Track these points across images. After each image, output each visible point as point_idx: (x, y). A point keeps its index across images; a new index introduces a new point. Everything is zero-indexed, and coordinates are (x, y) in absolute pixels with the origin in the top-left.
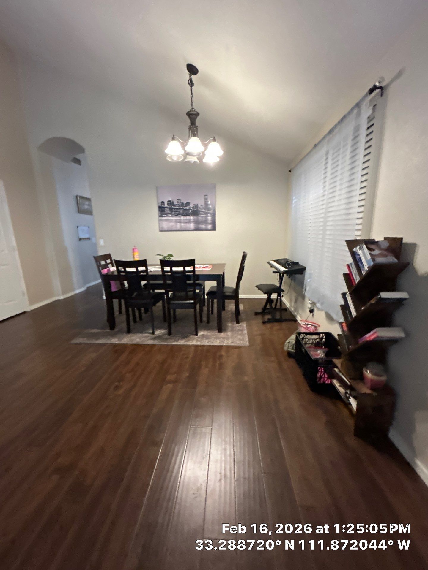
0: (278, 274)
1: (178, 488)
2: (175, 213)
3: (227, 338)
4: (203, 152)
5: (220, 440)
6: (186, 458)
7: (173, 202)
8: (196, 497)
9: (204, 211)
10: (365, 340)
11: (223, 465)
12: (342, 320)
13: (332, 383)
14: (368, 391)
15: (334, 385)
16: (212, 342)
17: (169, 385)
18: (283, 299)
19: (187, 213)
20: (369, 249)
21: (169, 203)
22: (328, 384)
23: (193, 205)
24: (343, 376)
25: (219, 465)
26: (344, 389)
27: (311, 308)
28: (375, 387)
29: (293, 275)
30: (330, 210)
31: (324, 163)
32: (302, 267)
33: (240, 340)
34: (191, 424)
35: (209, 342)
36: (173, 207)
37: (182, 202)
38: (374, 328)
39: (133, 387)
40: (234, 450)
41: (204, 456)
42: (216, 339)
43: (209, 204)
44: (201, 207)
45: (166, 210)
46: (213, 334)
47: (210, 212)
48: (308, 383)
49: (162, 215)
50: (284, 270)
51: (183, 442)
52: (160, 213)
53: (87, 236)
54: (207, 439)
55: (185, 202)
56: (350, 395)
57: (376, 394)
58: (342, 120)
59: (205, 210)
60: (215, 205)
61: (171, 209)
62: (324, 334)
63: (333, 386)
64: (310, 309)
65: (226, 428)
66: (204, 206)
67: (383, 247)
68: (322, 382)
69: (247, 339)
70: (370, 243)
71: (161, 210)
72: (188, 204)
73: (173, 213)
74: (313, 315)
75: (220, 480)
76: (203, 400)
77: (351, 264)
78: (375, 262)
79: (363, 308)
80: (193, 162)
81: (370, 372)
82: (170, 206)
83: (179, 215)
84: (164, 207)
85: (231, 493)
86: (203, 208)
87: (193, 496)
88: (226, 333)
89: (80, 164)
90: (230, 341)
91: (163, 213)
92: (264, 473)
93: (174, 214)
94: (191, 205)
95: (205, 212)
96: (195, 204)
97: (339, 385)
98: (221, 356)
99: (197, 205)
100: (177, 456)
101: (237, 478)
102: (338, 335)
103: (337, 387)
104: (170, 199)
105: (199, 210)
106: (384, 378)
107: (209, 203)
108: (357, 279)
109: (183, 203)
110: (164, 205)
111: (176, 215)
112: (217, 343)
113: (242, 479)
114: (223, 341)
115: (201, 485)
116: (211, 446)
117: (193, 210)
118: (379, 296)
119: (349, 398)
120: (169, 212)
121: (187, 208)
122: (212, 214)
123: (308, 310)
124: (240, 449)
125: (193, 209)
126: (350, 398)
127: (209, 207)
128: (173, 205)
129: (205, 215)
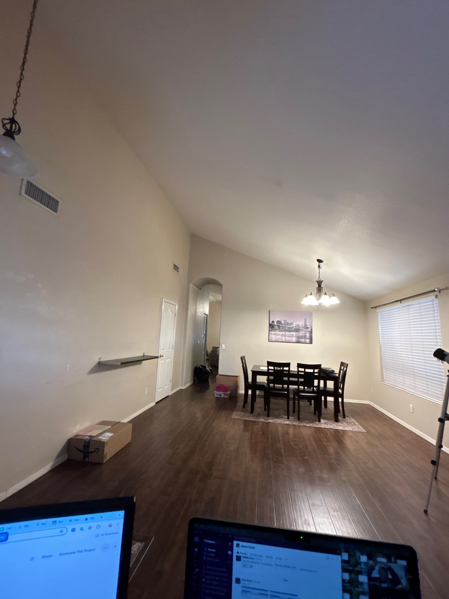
2: (282, 329)
3: (346, 426)
7: (281, 322)
9: (304, 329)
19: (291, 330)
21: (278, 322)
23: (296, 324)
33: (358, 428)
35: (333, 427)
36: (280, 325)
37: (288, 322)
42: (337, 426)
45: (275, 327)
47: (308, 330)
49: (272, 330)
52: (270, 328)
55: (290, 323)
60: (312, 325)
61: (279, 327)
66: (303, 325)
72: (292, 324)
73: (280, 329)
82: (278, 325)
86: (303, 327)
88: (342, 423)
90: (350, 428)
91: (273, 329)
94: (294, 325)
98: (351, 436)
99: (299, 325)
104: (279, 320)
105: (300, 329)
107: (308, 324)
109: (288, 323)
111: (283, 331)
112: (339, 428)
117: (296, 328)
120: (277, 328)
121: (291, 326)
122: (310, 332)
127: (307, 326)
128: (281, 324)
129: (304, 333)
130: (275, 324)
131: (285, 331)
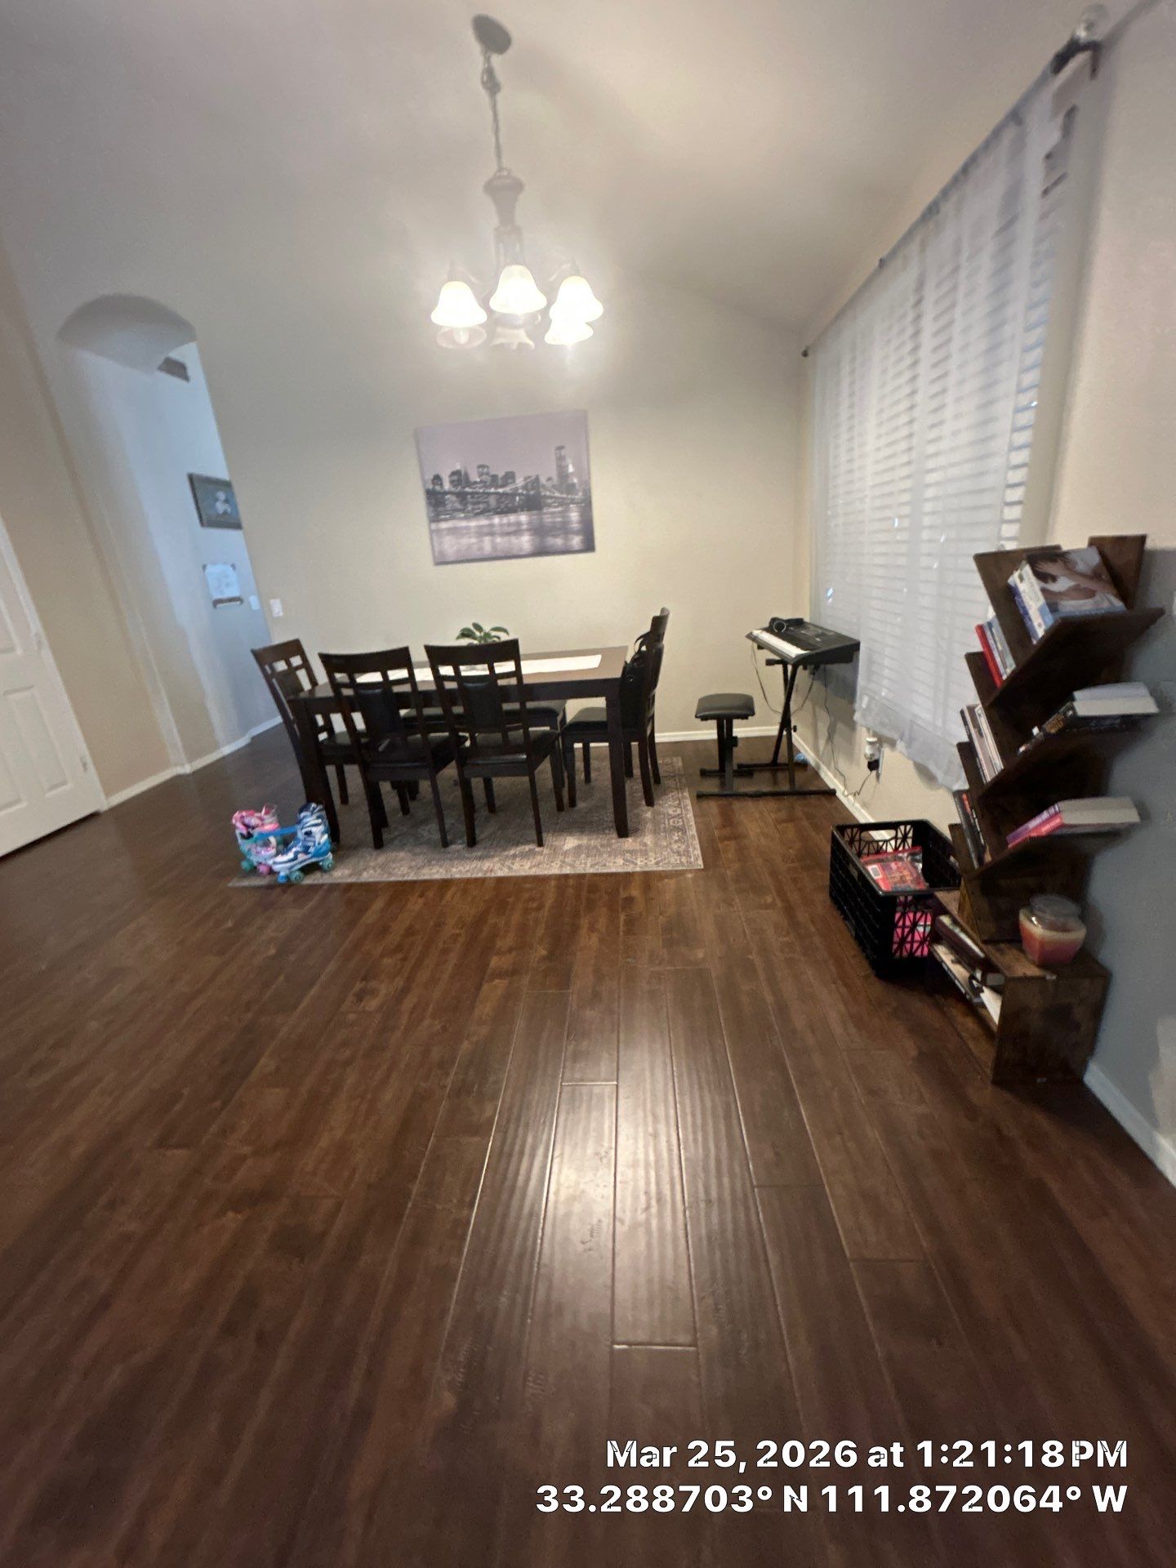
0: (779, 668)
1: (540, 1231)
2: (476, 507)
3: (645, 853)
4: (545, 312)
5: (640, 1113)
6: (556, 1161)
7: (466, 475)
8: (590, 1250)
9: (557, 494)
10: (1025, 836)
11: (653, 1174)
12: (963, 784)
13: (933, 956)
14: (1033, 971)
15: (940, 960)
16: (605, 865)
17: (497, 981)
18: (796, 737)
19: (510, 505)
20: (1042, 576)
21: (455, 478)
22: (922, 958)
23: (525, 479)
24: (963, 936)
25: (641, 1172)
26: (964, 967)
27: (871, 755)
28: (1049, 960)
29: (822, 666)
30: (931, 464)
31: (910, 316)
32: (848, 643)
33: (678, 853)
34: (562, 1078)
35: (596, 864)
36: (467, 490)
37: (493, 472)
38: (1053, 804)
39: (405, 991)
40: (678, 1134)
41: (603, 1154)
42: (613, 857)
43: (572, 473)
44: (548, 484)
45: (448, 499)
46: (605, 842)
47: (573, 497)
48: (867, 957)
49: (438, 515)
50: (798, 656)
51: (544, 1122)
52: (431, 509)
53: (233, 592)
54: (607, 1111)
55: (501, 474)
56: (983, 982)
57: (1054, 977)
58: (965, 170)
59: (562, 493)
60: (589, 474)
61: (462, 496)
62: (908, 827)
63: (937, 964)
64: (871, 758)
65: (653, 1081)
66: (555, 478)
67: (1081, 567)
68: (905, 954)
69: (698, 852)
70: (1044, 560)
71: (433, 501)
72: (510, 477)
73: (470, 507)
74: (878, 776)
75: (648, 1208)
76: (589, 1014)
77: (990, 625)
78: (1058, 616)
79: (1022, 749)
80: (515, 347)
81: (1039, 919)
82: (459, 488)
83: (489, 511)
84: (442, 491)
85: (675, 1238)
86: (553, 486)
87: (580, 1247)
88: (639, 840)
89: (186, 378)
90: (654, 861)
91: (440, 509)
92: (758, 1186)
93: (473, 509)
94: (520, 482)
95: (560, 498)
96: (529, 477)
97: (952, 957)
98: (630, 900)
99: (537, 479)
100: (533, 1156)
101: (689, 1203)
102: (952, 827)
103: (947, 967)
104: (458, 467)
105: (543, 494)
106: (1078, 934)
107: (571, 469)
108: (1006, 666)
109: (494, 477)
110: (441, 485)
111: (477, 514)
112: (616, 865)
113: (702, 1205)
114: (635, 861)
115: (600, 1221)
116: (619, 1129)
117: (528, 496)
118: (1071, 713)
119: (979, 991)
120: (459, 506)
121: (508, 489)
122: (583, 501)
123: (866, 764)
124: (695, 1133)
125: (525, 492)
126: (983, 991)
127: (570, 482)
128: (469, 484)
129: (560, 509)
130: (447, 486)
131: (486, 512)
